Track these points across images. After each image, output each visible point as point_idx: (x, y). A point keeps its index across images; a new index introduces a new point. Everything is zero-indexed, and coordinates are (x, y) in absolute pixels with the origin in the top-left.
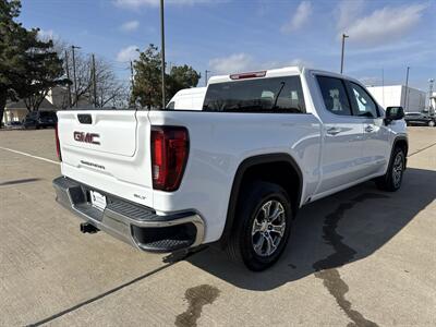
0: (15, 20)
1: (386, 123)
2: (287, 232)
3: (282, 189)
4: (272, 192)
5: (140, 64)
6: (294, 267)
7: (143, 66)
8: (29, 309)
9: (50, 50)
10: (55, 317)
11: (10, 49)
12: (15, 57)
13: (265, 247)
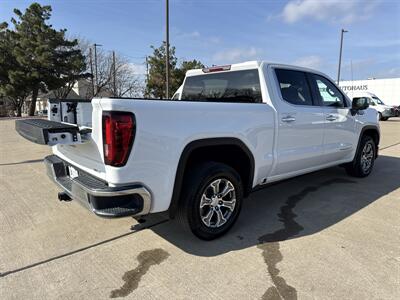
0: (46, 22)
1: (353, 112)
2: (238, 208)
3: (232, 169)
4: (221, 172)
5: (154, 60)
6: (241, 238)
7: (156, 61)
8: (12, 259)
9: (75, 48)
10: (28, 267)
11: (41, 47)
12: (43, 54)
13: (214, 219)
